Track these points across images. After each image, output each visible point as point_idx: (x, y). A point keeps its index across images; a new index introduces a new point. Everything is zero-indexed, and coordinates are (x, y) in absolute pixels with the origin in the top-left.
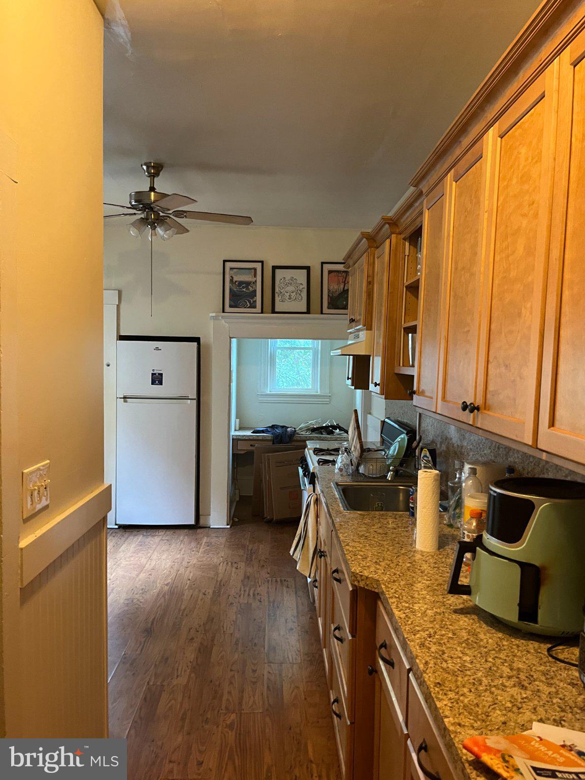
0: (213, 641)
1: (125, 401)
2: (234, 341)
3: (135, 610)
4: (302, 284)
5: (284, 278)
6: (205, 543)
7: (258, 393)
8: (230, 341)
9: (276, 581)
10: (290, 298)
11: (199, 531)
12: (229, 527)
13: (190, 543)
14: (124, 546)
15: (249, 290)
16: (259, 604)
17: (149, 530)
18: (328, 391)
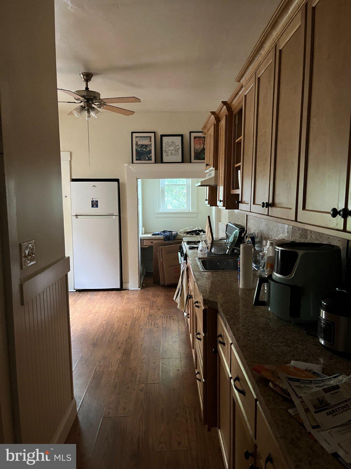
0: (131, 348)
1: (77, 218)
2: (139, 180)
3: (87, 334)
4: (178, 145)
5: (168, 142)
6: (126, 298)
7: (155, 212)
8: (137, 181)
9: (167, 317)
10: (171, 154)
11: (122, 292)
12: (140, 289)
13: (117, 298)
14: (80, 300)
15: (147, 150)
16: (157, 329)
17: (94, 292)
18: (196, 210)
